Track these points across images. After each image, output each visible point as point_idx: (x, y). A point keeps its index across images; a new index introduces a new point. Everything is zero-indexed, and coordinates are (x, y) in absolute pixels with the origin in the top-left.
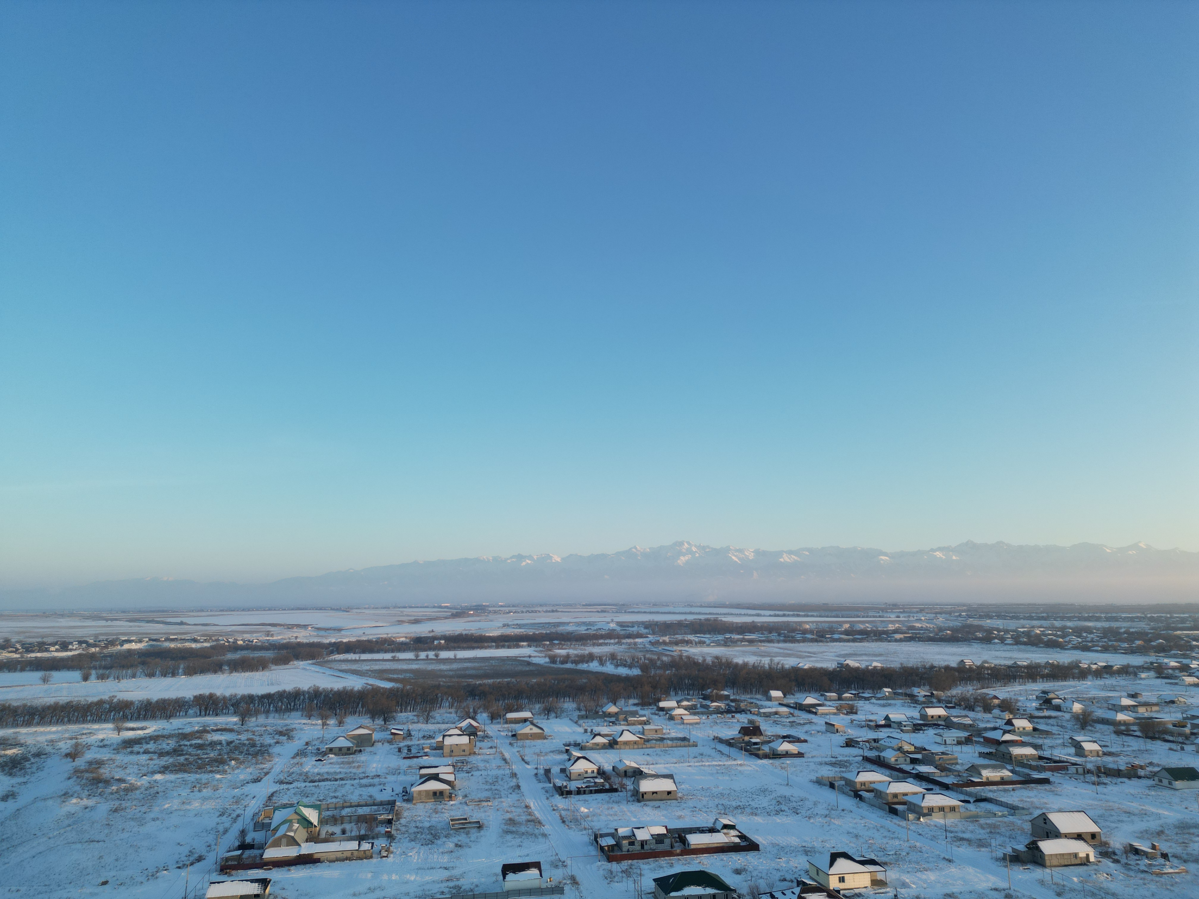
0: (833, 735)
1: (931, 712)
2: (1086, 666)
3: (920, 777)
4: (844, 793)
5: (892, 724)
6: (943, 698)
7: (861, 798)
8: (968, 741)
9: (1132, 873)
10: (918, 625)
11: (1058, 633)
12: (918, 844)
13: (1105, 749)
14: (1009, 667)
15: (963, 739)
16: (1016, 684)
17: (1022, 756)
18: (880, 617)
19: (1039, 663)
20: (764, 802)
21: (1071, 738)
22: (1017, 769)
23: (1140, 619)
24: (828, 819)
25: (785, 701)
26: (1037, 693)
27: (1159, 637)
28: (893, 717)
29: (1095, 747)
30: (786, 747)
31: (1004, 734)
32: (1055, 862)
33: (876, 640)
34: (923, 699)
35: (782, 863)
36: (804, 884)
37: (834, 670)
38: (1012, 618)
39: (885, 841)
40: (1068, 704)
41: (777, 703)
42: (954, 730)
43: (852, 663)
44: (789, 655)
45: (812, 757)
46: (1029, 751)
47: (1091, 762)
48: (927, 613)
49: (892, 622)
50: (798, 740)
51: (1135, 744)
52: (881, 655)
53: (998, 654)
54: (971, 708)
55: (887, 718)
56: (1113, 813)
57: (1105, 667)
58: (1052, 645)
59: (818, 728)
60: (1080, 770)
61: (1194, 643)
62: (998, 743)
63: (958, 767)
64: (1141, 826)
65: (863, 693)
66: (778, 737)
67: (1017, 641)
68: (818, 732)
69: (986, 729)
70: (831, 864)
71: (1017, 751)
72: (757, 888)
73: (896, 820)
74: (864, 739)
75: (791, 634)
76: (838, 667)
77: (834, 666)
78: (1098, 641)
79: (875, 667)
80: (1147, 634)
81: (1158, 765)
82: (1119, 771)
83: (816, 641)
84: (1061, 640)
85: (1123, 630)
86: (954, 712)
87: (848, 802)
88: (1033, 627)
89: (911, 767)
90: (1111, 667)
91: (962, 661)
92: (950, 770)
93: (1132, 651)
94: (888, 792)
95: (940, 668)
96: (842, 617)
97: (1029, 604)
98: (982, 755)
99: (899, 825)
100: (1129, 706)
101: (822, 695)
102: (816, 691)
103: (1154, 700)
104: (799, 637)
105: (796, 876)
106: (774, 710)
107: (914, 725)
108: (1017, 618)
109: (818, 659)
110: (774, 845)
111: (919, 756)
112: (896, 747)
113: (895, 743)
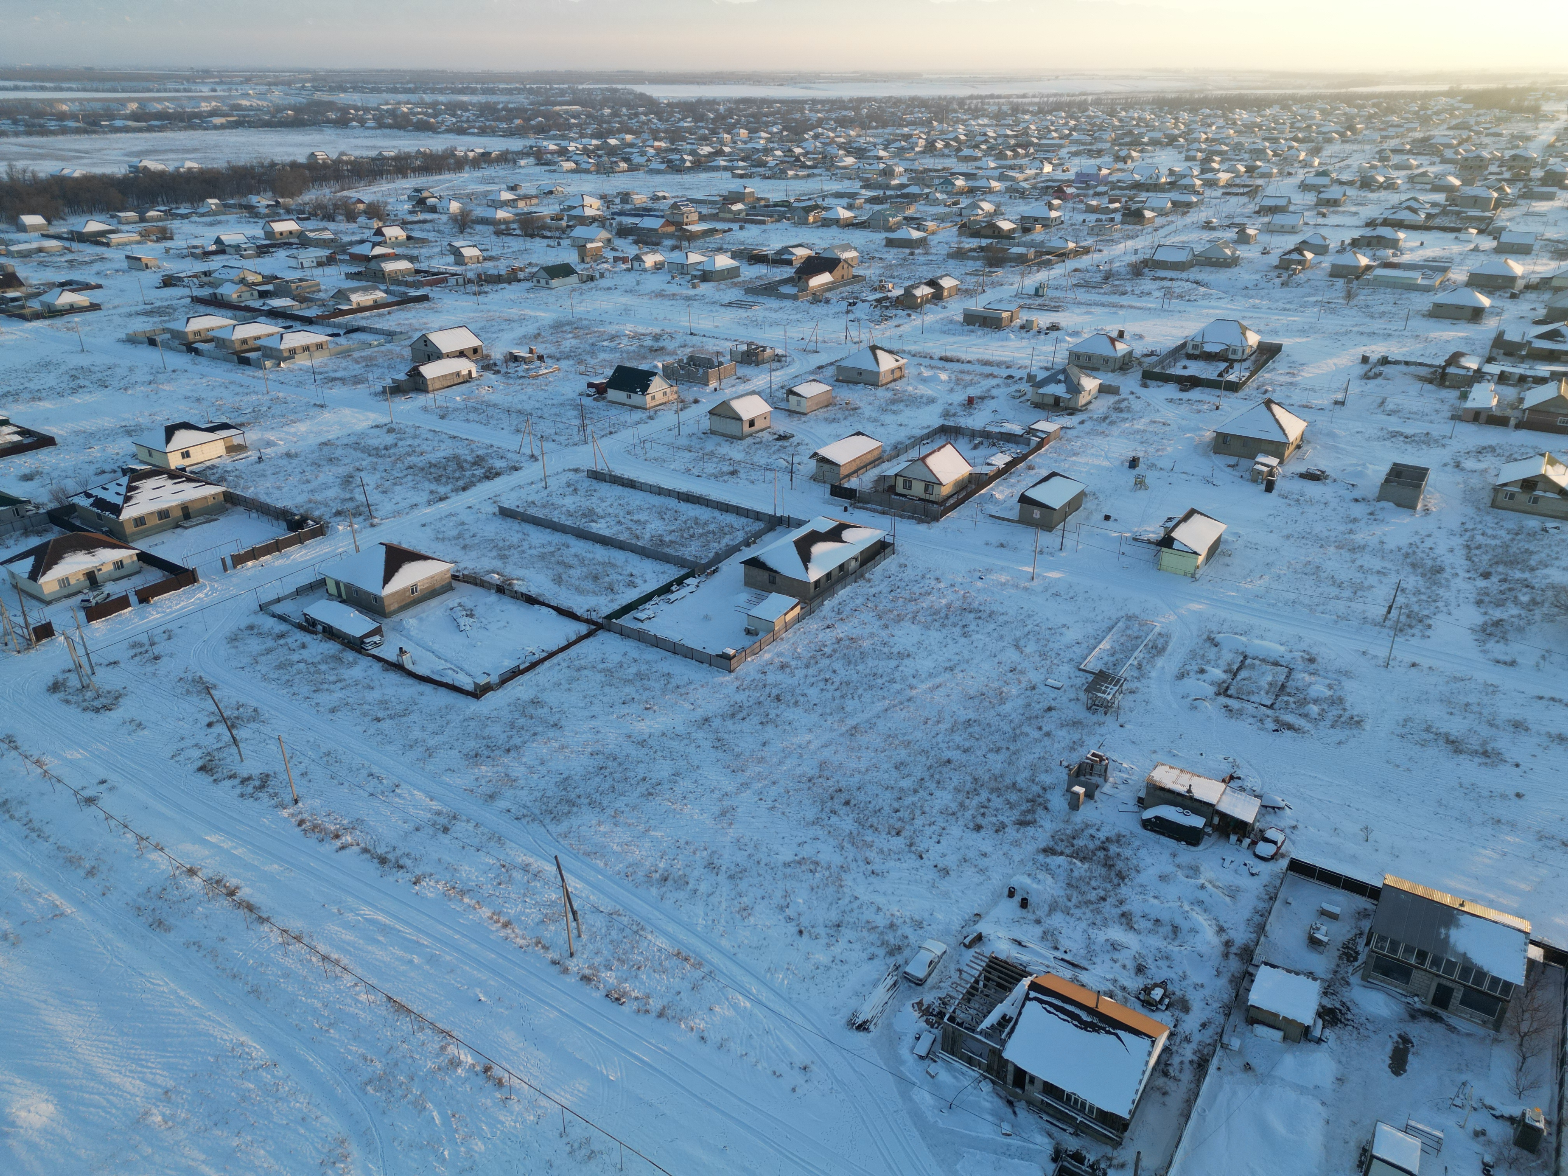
0: (141, 273)
1: (279, 227)
2: (462, 154)
3: (274, 314)
4: (171, 349)
5: (227, 249)
6: (293, 207)
7: (197, 352)
8: (331, 260)
9: (511, 381)
10: (245, 103)
11: (430, 111)
12: (281, 395)
13: (485, 254)
14: (373, 159)
15: (324, 259)
16: (384, 181)
17: (396, 272)
18: (185, 90)
19: (409, 153)
20: (50, 380)
21: (449, 245)
22: (392, 288)
23: (519, 91)
24: (153, 386)
25: (52, 231)
26: (409, 192)
27: (537, 114)
28: (227, 239)
29: (475, 252)
30: (67, 298)
31: (373, 248)
32: (438, 385)
33: (185, 128)
34: (266, 211)
35: (96, 452)
36: (133, 471)
37: (125, 179)
38: (372, 90)
39: (237, 399)
40: (445, 202)
41: (37, 234)
42: (312, 249)
43: (153, 165)
44: (42, 157)
45: (115, 308)
46: (404, 265)
47: (471, 270)
48: (257, 84)
49: (207, 99)
50: (87, 287)
51: (515, 244)
52: (195, 150)
53: (359, 142)
54: (330, 218)
55: (218, 241)
56: (494, 323)
57: (483, 154)
58: (423, 127)
59: (117, 266)
60: (461, 281)
61: (573, 121)
62: (367, 259)
63: (322, 295)
64: (520, 331)
65: (177, 208)
66: (52, 285)
67: (381, 125)
68: (117, 271)
69: (351, 243)
70: (168, 440)
71: (390, 267)
72: (63, 491)
73: (249, 371)
74: (190, 274)
75: (36, 121)
76: (131, 172)
77: (123, 171)
78: (474, 121)
79: (190, 169)
80: (526, 110)
81: (537, 265)
82: (500, 276)
83: (85, 131)
84: (432, 120)
85: (500, 106)
86: (310, 225)
87: (179, 360)
88: (399, 103)
89: (261, 302)
90: (490, 153)
91: (313, 153)
92: (311, 300)
93: (510, 133)
94: (234, 338)
95: (284, 166)
96: (123, 91)
97: (392, 71)
98: (349, 276)
99: (254, 377)
100: (509, 201)
101: (112, 217)
102: (102, 211)
103: (533, 192)
104: (52, 125)
105: (120, 464)
106: (35, 245)
107: (258, 247)
108: (378, 91)
109: (95, 161)
110: (77, 433)
111: (270, 287)
112: (236, 279)
113: (234, 275)
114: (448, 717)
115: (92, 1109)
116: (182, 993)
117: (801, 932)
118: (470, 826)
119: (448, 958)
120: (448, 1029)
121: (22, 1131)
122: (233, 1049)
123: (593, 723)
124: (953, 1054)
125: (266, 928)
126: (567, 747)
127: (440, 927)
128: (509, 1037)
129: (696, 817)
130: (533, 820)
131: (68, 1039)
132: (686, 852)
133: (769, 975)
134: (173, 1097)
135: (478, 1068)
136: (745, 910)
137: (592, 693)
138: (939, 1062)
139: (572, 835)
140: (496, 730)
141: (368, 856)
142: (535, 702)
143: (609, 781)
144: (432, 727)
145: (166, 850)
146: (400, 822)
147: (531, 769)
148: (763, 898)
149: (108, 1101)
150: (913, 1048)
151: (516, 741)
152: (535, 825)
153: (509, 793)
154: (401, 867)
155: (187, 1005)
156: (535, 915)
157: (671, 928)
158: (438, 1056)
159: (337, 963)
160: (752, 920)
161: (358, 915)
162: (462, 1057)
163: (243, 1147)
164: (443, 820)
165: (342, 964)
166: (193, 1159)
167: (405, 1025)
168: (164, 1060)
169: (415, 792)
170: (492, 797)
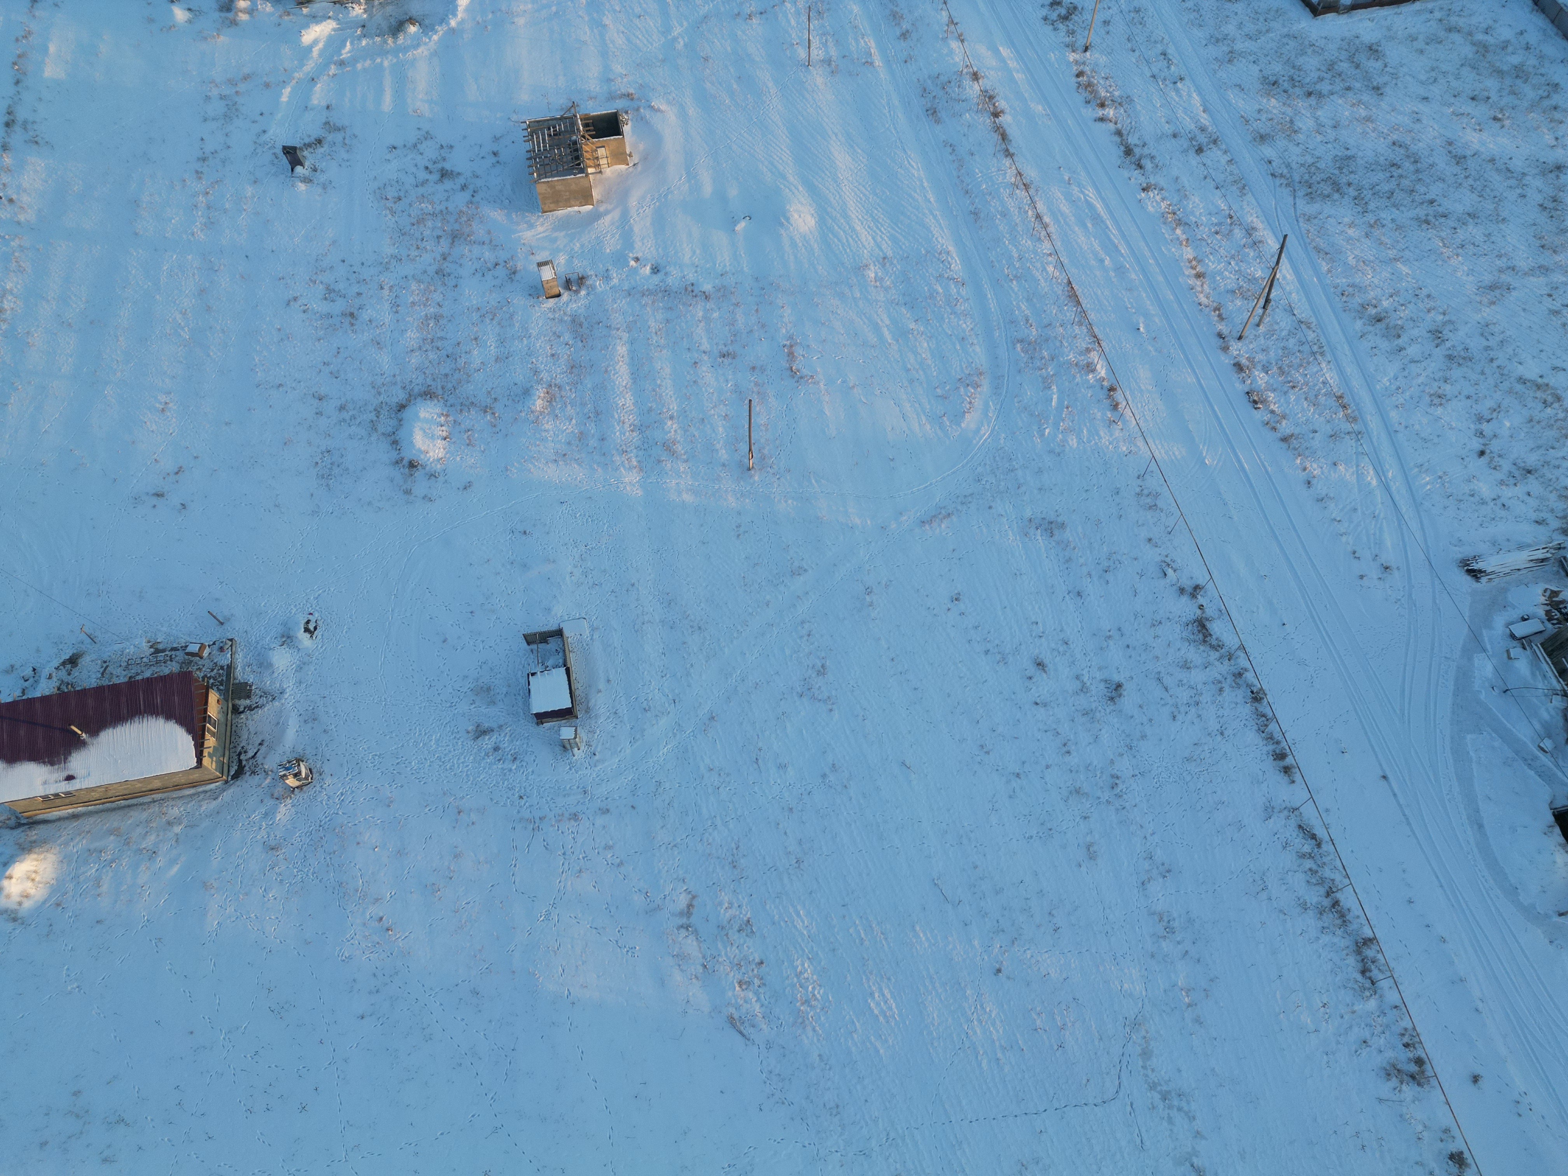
114: (1273, 24)
115: (836, 240)
116: (926, 184)
117: (1482, 453)
118: (1224, 159)
119: (1133, 276)
120: (1100, 337)
121: (791, 228)
122: (940, 253)
123: (1421, 107)
124: (1549, 655)
125: (1007, 162)
126: (1372, 122)
127: (1142, 244)
128: (1144, 375)
129: (1459, 274)
130: (1287, 185)
131: (840, 175)
132: (1421, 305)
133: (1416, 470)
134: (888, 264)
135: (1105, 383)
136: (1440, 398)
137: (1444, 67)
138: (1529, 652)
139: (1316, 221)
140: (1311, 63)
141: (1117, 139)
142: (1373, 50)
143: (1393, 184)
144: (1250, 28)
145: (966, 43)
146: (1163, 120)
147: (1320, 127)
148: (1468, 397)
149: (847, 241)
150: (1512, 623)
151: (1325, 87)
152: (1286, 191)
153: (1281, 143)
154: (1140, 166)
155: (925, 196)
156: (1229, 280)
157: (1351, 370)
158: (1081, 354)
159: (1045, 226)
160: (1439, 411)
161: (1082, 192)
162: (1099, 367)
163: (915, 333)
164: (1202, 139)
165: (1049, 230)
166: (881, 320)
167: (1070, 313)
168: (893, 232)
169: (1194, 95)
170: (1263, 138)
